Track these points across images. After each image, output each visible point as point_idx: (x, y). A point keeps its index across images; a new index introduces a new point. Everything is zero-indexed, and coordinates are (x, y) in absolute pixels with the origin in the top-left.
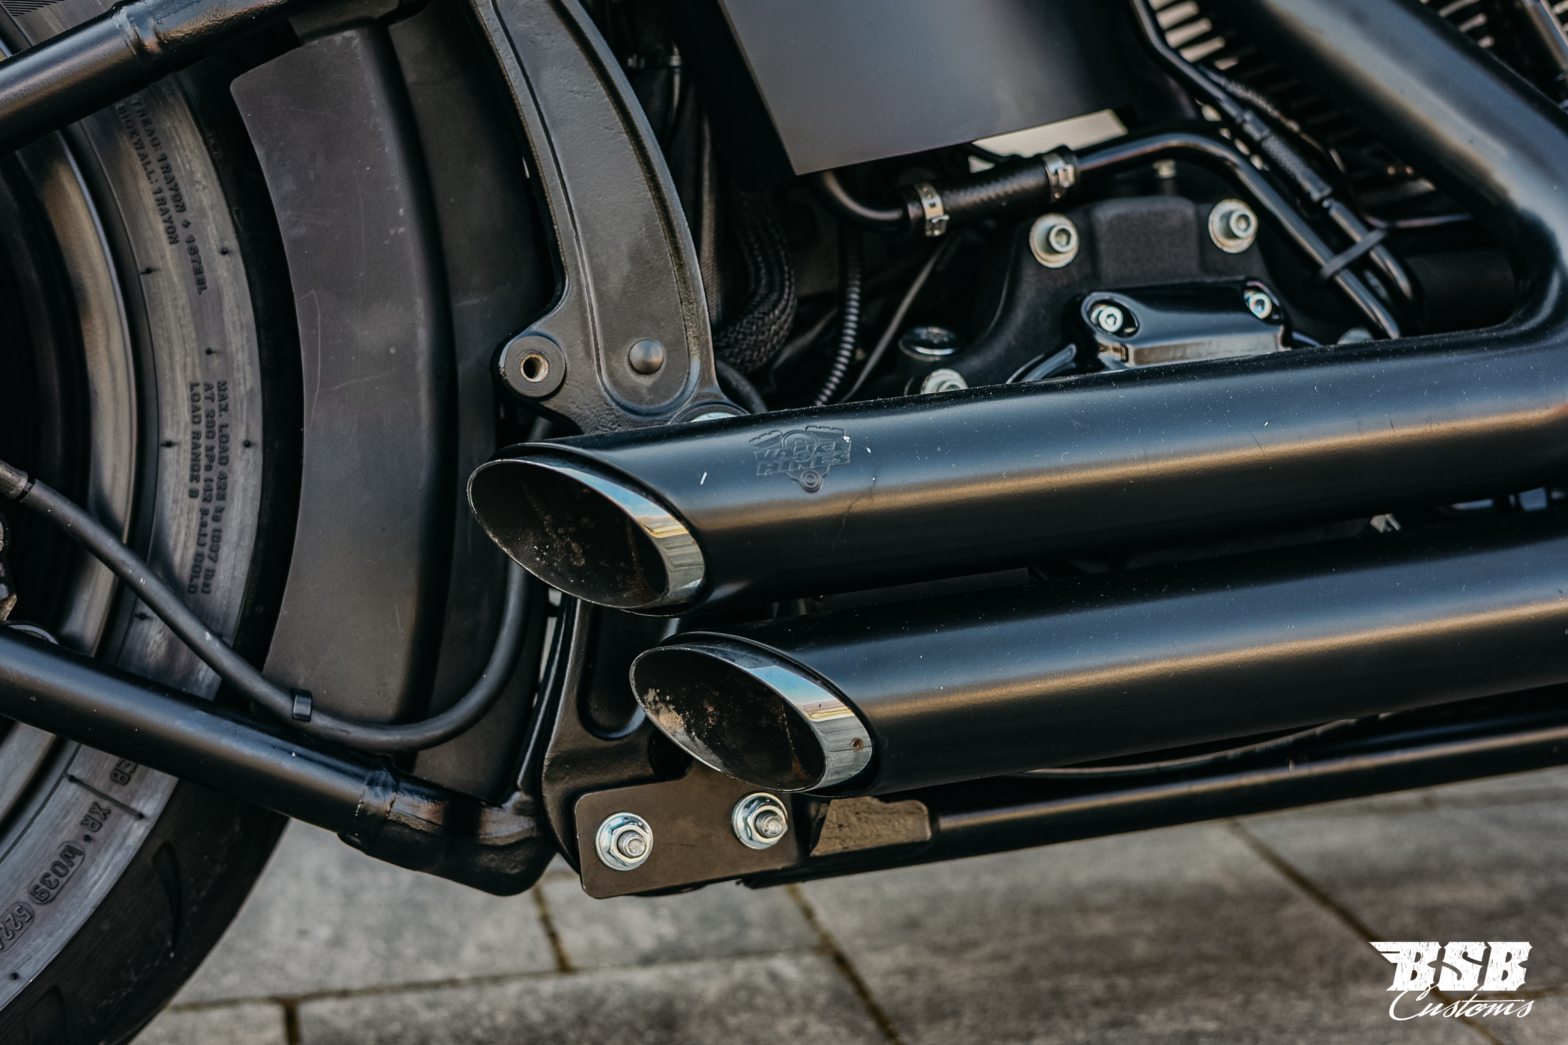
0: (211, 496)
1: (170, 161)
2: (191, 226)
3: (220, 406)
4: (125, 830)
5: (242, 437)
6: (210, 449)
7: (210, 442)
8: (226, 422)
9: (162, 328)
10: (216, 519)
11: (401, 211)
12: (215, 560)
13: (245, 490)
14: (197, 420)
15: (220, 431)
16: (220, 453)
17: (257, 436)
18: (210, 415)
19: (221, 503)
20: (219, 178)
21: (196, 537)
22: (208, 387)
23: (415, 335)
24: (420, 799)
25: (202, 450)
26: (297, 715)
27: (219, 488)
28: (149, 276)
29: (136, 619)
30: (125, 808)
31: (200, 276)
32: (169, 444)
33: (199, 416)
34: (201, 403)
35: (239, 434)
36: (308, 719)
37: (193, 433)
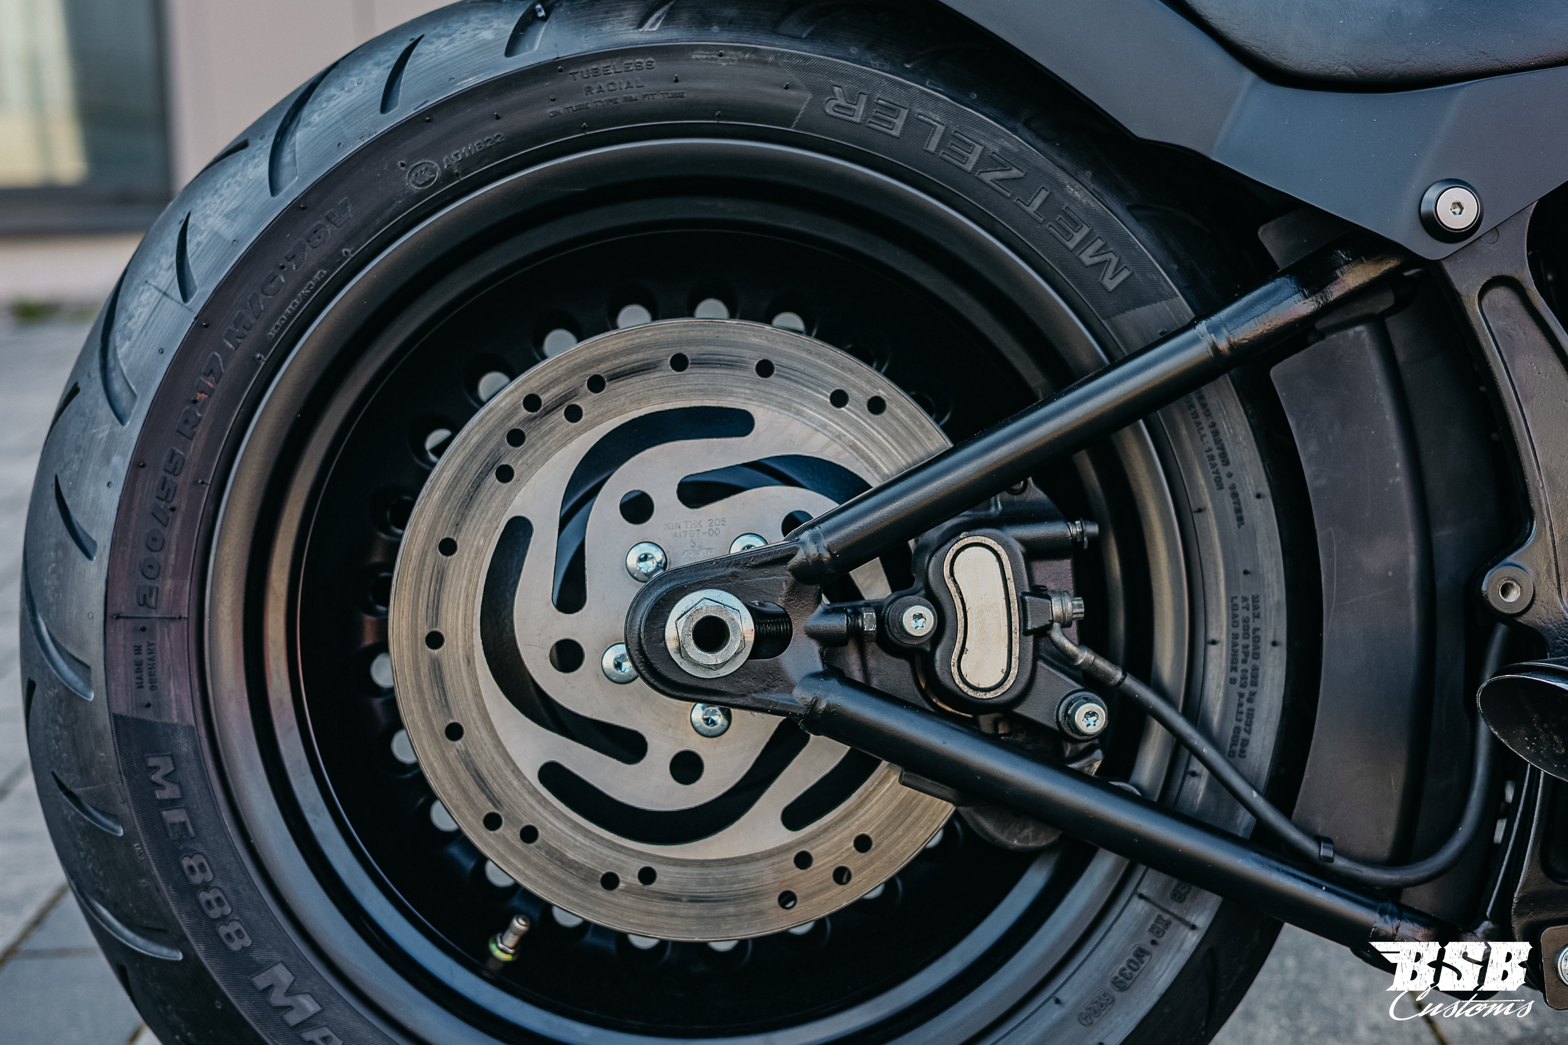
0: (1246, 683)
1: (1218, 427)
2: (1233, 477)
3: (1253, 614)
4: (1182, 937)
5: (1271, 638)
6: (1246, 647)
7: (1246, 642)
8: (1258, 626)
9: (1210, 554)
10: (1250, 700)
11: (1398, 465)
12: (1249, 732)
13: (1273, 679)
14: (1236, 624)
15: (1254, 633)
16: (1253, 650)
17: (1283, 637)
18: (1246, 621)
19: (1254, 689)
20: (1256, 440)
21: (1235, 714)
22: (1245, 599)
23: (1408, 561)
24: (1418, 926)
25: (1240, 648)
26: (1324, 857)
27: (1252, 677)
28: (1200, 514)
29: (1188, 776)
30: (1182, 921)
31: (1239, 515)
32: (1214, 642)
33: (1237, 622)
34: (1238, 612)
35: (1268, 636)
36: (1331, 860)
37: (1233, 634)
